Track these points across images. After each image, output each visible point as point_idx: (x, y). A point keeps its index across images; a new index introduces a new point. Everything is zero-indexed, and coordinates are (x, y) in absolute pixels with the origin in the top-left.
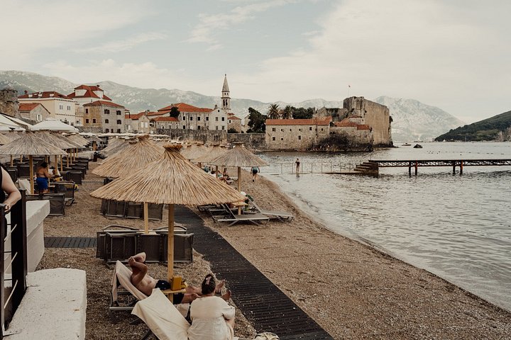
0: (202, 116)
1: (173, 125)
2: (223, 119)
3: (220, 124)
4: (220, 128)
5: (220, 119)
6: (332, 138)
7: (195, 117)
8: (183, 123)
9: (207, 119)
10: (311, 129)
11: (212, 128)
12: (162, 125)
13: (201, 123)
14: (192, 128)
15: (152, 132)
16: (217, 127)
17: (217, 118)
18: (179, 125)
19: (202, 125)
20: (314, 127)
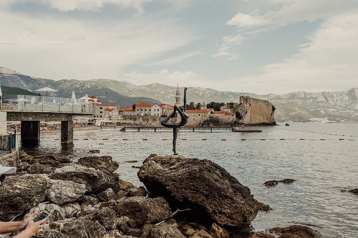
0: (147, 109)
1: (133, 114)
2: (158, 110)
3: (157, 113)
4: (156, 115)
5: (156, 110)
6: (210, 120)
7: (143, 109)
8: (138, 112)
9: (150, 110)
10: (199, 115)
11: (152, 114)
12: (126, 113)
13: (147, 112)
14: (142, 115)
15: (120, 117)
16: (155, 114)
17: (155, 110)
18: (135, 113)
19: (147, 113)
20: (201, 114)
